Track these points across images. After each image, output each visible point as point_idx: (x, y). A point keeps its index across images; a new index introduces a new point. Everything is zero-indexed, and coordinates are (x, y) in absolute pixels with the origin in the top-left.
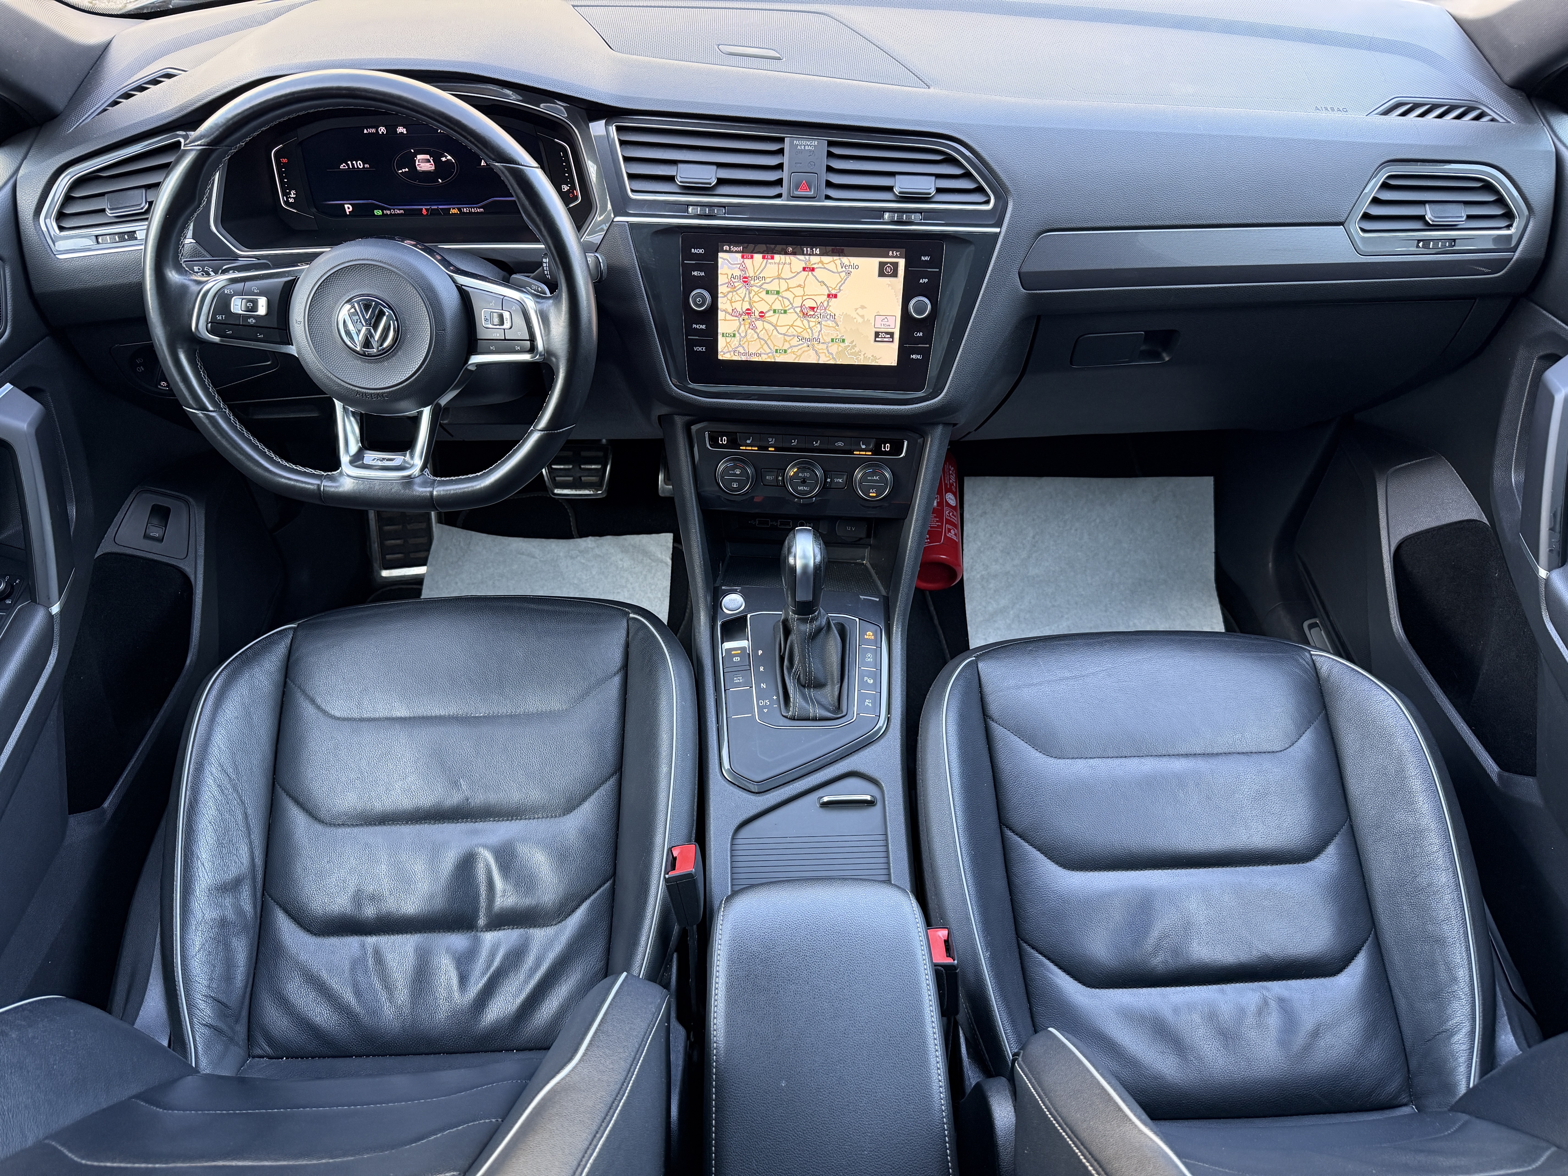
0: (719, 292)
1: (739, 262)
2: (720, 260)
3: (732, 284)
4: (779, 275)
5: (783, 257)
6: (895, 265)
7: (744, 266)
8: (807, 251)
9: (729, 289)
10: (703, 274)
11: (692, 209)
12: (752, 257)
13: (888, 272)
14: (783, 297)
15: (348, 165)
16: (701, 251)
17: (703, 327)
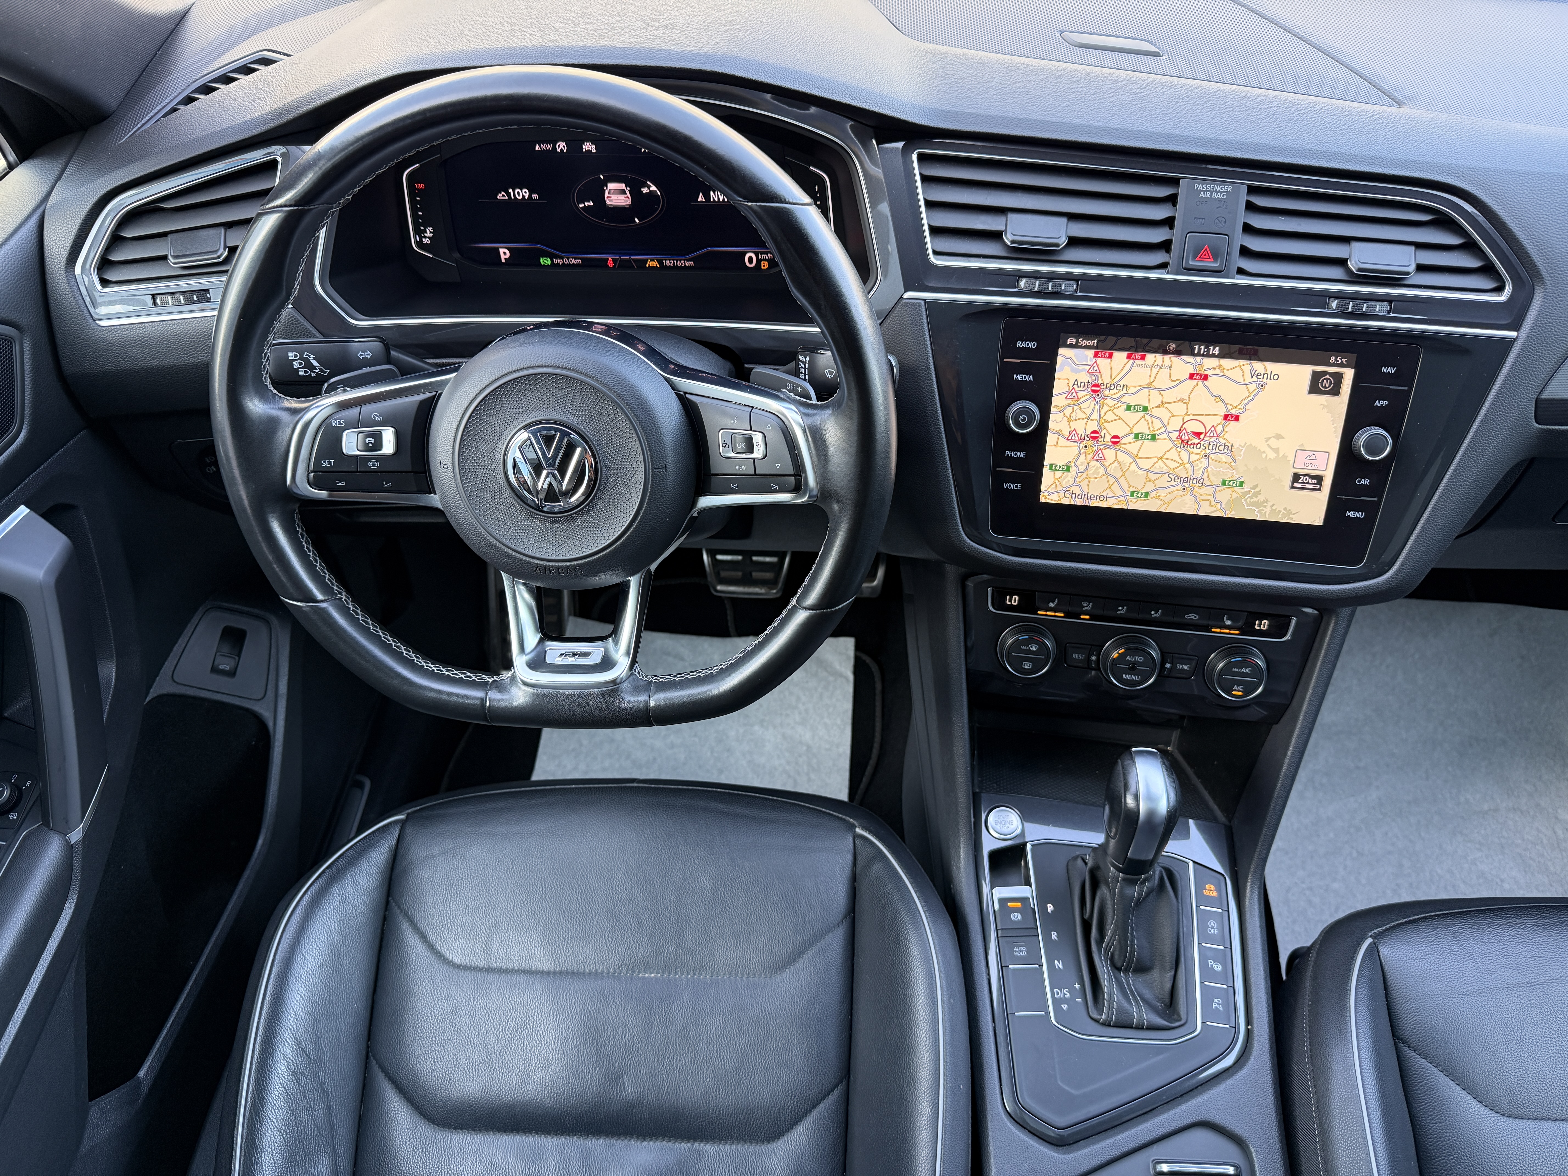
0: (1053, 405)
1: (1089, 363)
2: (1060, 359)
3: (1074, 394)
4: (1150, 383)
5: (1159, 357)
6: (1338, 378)
7: (1096, 368)
8: (1200, 349)
9: (1069, 402)
10: (1031, 378)
11: (1026, 283)
12: (1110, 356)
13: (1325, 387)
14: (1152, 416)
15: (509, 194)
16: (1032, 345)
17: (1022, 455)
